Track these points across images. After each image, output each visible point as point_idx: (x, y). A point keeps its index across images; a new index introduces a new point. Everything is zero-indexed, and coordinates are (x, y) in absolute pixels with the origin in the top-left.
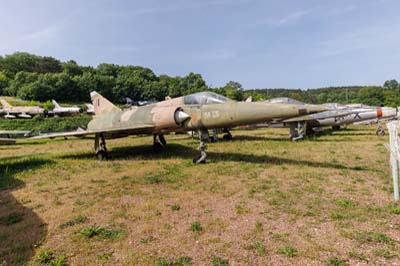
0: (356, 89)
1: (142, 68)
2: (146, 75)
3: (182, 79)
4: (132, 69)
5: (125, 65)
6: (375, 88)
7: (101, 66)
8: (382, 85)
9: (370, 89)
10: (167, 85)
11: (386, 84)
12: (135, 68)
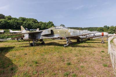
0: (97, 28)
1: (33, 19)
2: (35, 21)
3: (47, 23)
4: (30, 19)
5: (28, 18)
6: (101, 27)
7: (20, 18)
8: (103, 27)
9: (100, 28)
10: (41, 25)
11: (104, 27)
12: (32, 19)
